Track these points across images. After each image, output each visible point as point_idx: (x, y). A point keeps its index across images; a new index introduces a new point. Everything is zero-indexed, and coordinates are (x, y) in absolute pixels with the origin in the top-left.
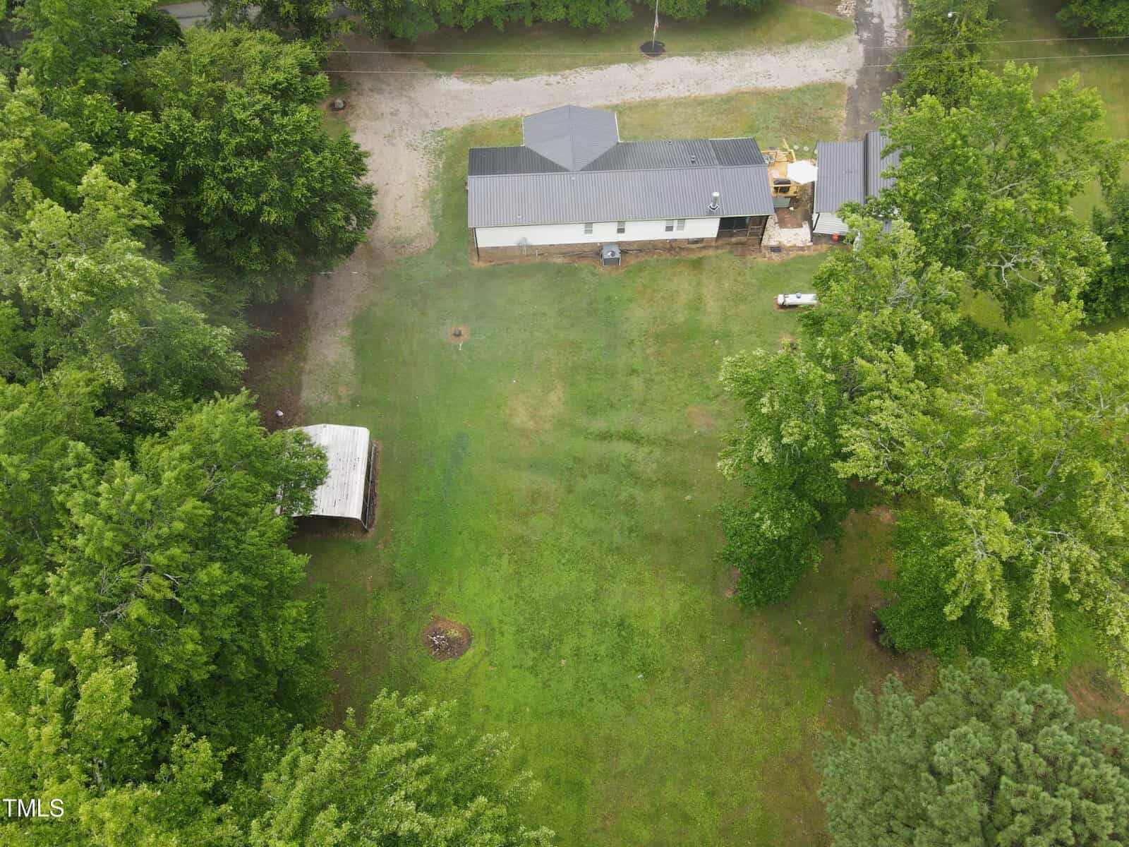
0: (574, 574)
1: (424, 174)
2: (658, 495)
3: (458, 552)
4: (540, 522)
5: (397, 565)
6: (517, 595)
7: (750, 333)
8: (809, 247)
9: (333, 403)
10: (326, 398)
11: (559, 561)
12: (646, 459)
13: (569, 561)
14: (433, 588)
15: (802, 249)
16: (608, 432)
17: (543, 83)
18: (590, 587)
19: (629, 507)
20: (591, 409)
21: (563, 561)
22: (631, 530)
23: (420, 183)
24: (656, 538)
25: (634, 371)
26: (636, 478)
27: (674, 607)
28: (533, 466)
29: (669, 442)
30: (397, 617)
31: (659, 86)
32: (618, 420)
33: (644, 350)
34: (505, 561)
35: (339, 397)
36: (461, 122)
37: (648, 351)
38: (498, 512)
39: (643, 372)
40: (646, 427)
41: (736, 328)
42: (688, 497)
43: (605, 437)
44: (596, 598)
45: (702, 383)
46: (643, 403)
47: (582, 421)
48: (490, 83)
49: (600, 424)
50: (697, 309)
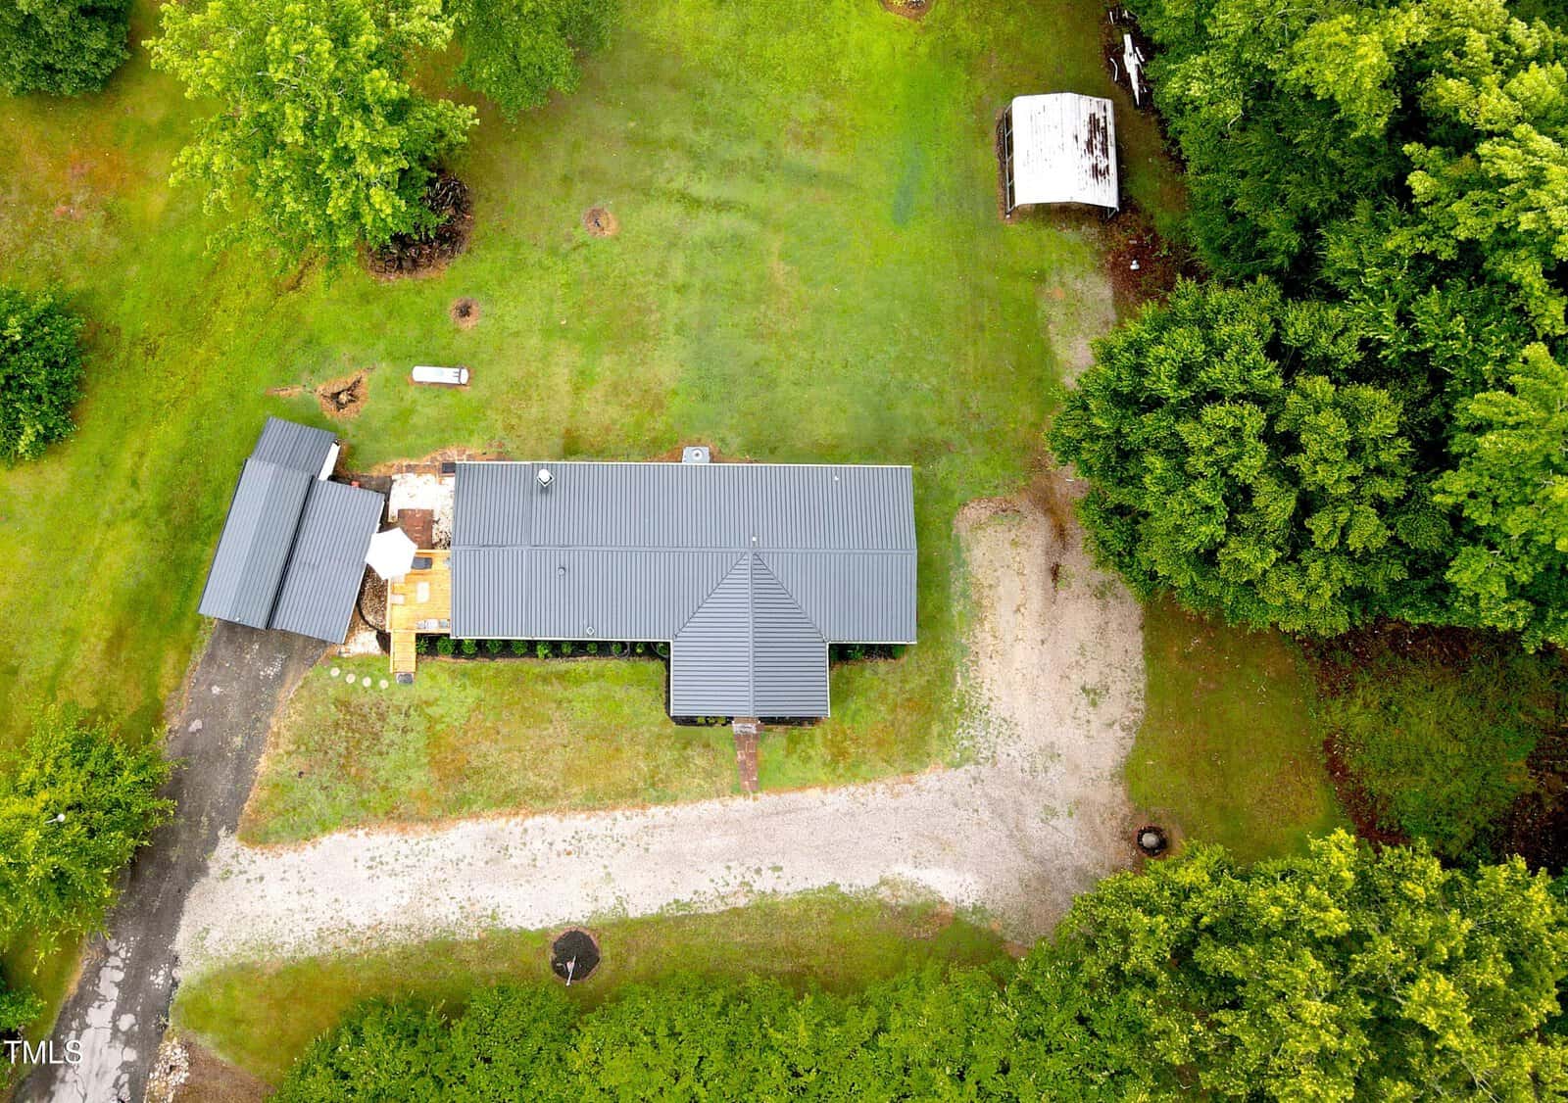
0: (768, 54)
1: (984, 660)
2: (667, 130)
3: (898, 86)
4: (807, 112)
5: (964, 77)
6: (831, 37)
7: (517, 334)
8: (400, 471)
9: (1069, 277)
10: (1079, 285)
11: (784, 69)
12: (675, 174)
13: (775, 68)
14: (923, 50)
15: (410, 469)
16: (719, 211)
17: (787, 871)
18: (751, 40)
19: (702, 120)
20: (738, 241)
21: (780, 68)
22: (702, 95)
23: (990, 639)
24: (675, 85)
25: (678, 290)
26: (691, 153)
27: (663, 14)
28: (813, 178)
29: (647, 194)
30: (960, 22)
31: (575, 849)
32: (706, 226)
33: (663, 319)
34: (845, 74)
35: (1063, 285)
36: (929, 778)
37: (659, 315)
38: (853, 127)
39: (666, 288)
40: (670, 214)
41: (534, 342)
42: (632, 124)
43: (722, 206)
44: (745, 30)
45: (592, 266)
46: (672, 245)
47: (751, 228)
48: (884, 882)
49: (729, 222)
50: (582, 373)
